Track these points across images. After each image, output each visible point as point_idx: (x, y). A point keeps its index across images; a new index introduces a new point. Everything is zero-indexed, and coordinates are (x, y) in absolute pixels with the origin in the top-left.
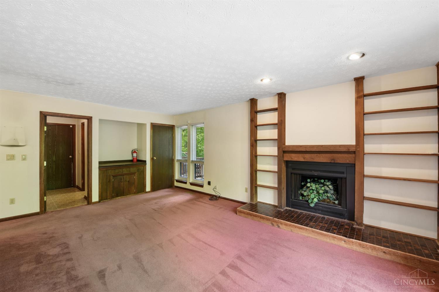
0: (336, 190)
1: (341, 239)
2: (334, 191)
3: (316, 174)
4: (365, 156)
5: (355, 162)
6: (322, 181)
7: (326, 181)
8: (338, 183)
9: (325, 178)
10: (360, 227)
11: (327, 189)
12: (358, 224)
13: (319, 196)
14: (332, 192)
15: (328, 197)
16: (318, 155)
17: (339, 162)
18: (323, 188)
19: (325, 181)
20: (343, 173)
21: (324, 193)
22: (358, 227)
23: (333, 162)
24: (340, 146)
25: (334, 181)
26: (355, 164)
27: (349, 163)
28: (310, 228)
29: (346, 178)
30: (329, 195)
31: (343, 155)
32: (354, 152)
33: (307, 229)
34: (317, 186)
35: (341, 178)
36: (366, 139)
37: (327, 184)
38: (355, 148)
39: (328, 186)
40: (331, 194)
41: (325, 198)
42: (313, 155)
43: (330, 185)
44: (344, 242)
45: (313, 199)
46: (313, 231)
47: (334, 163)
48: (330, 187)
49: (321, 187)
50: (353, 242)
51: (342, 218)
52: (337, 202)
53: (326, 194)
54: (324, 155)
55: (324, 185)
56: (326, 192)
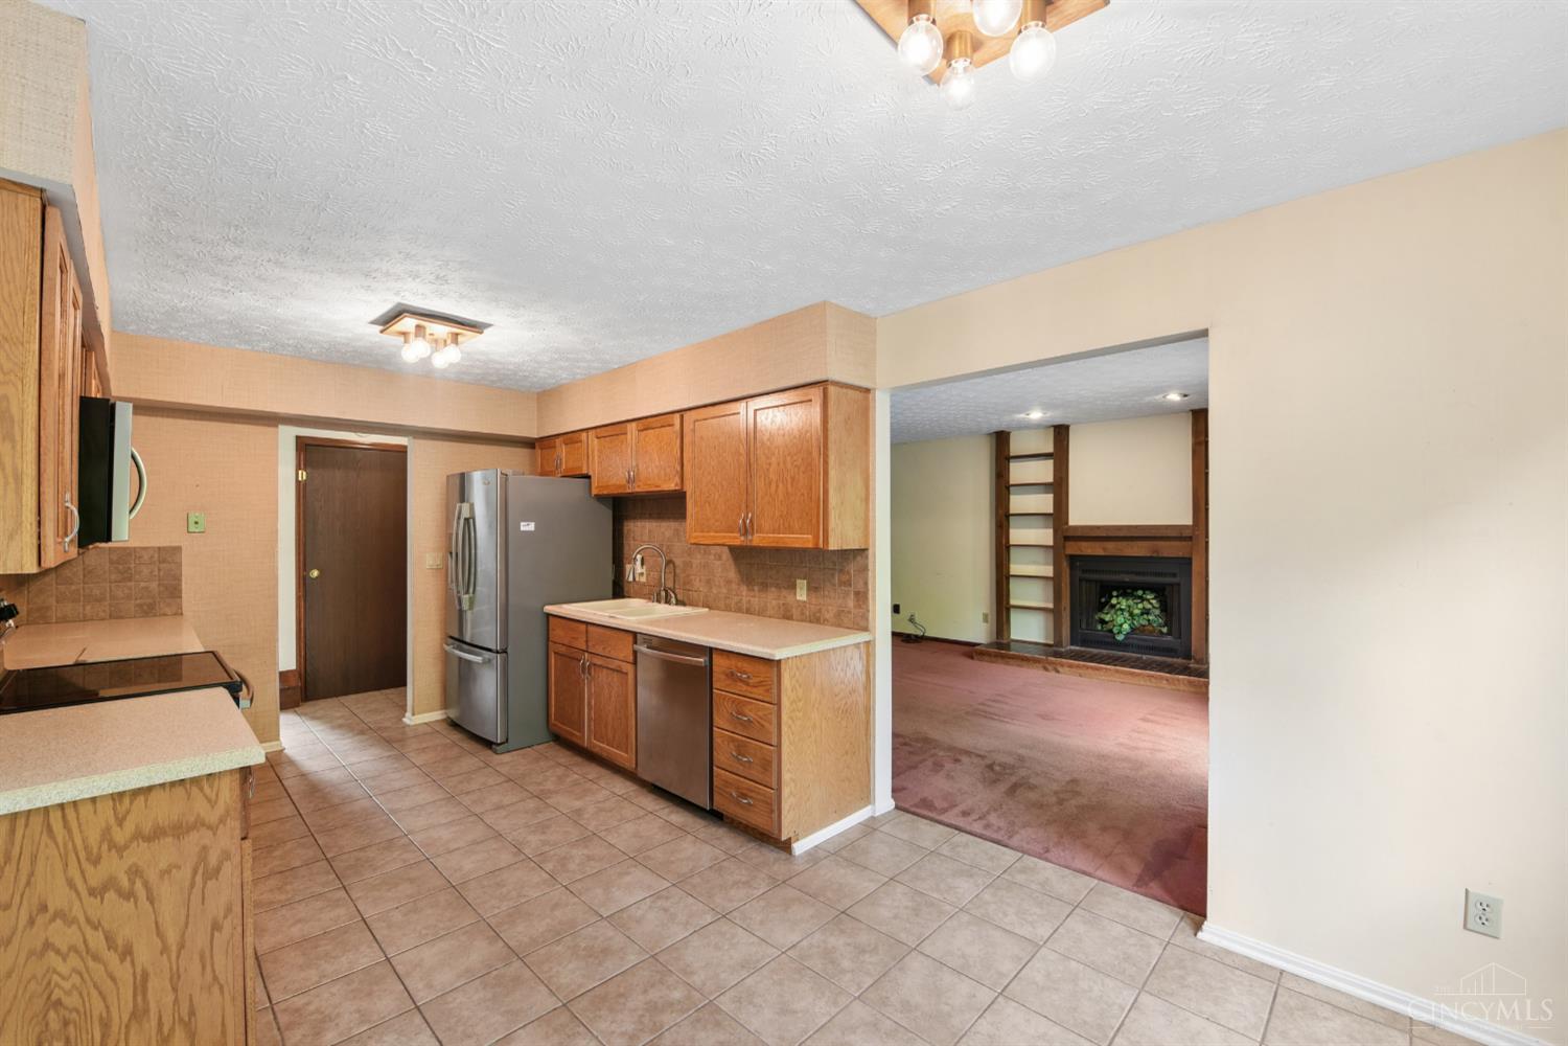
0: (1164, 607)
1: (1162, 678)
2: (1162, 611)
3: (1127, 578)
5: (1192, 554)
6: (1140, 593)
7: (1146, 592)
8: (1166, 593)
9: (1147, 588)
12: (1197, 662)
13: (1133, 619)
14: (1157, 612)
15: (1149, 621)
17: (1165, 555)
18: (1140, 606)
19: (1144, 594)
20: (1173, 575)
21: (1142, 614)
22: (1196, 666)
23: (1156, 554)
24: (1167, 527)
25: (1159, 592)
26: (1190, 559)
27: (1180, 556)
29: (1179, 585)
30: (1151, 618)
31: (1172, 543)
32: (1190, 538)
33: (1106, 669)
34: (1130, 602)
35: (1172, 585)
37: (1148, 597)
38: (1192, 531)
39: (1149, 601)
40: (1156, 616)
41: (1145, 622)
42: (1119, 543)
43: (1154, 599)
44: (1165, 682)
45: (1121, 626)
46: (1117, 671)
48: (1155, 602)
49: (1137, 604)
50: (1178, 680)
51: (1173, 657)
52: (1165, 630)
53: (1145, 616)
54: (1140, 543)
55: (1142, 599)
56: (1146, 612)
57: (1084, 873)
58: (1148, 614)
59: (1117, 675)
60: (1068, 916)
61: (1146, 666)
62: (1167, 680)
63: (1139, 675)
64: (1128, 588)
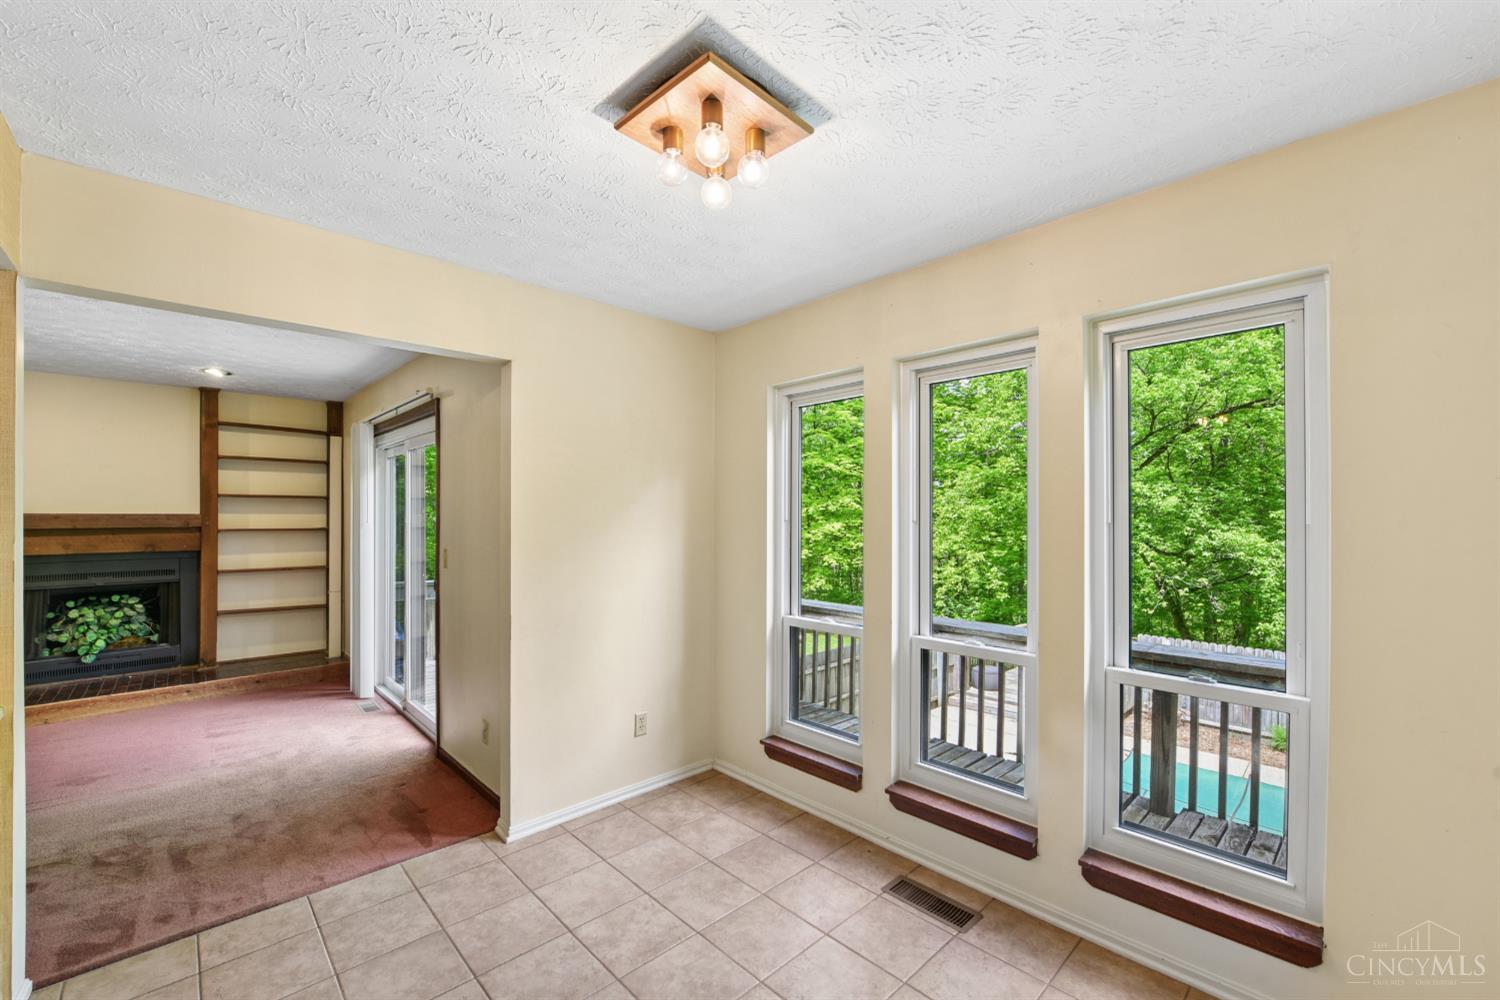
0: (153, 613)
1: (180, 691)
2: (148, 616)
3: (99, 582)
4: (219, 535)
5: (201, 546)
6: (115, 598)
7: (126, 596)
8: (158, 595)
9: (123, 591)
10: (210, 668)
11: (131, 613)
12: (206, 664)
13: (109, 633)
14: (143, 618)
15: (131, 630)
16: (111, 536)
17: (164, 549)
18: (118, 614)
19: (122, 598)
20: (172, 572)
21: (121, 624)
22: (206, 668)
23: (150, 549)
24: (168, 517)
25: (148, 594)
26: (199, 553)
27: (189, 549)
28: (105, 696)
29: (178, 583)
30: (134, 627)
31: (173, 535)
32: (199, 529)
33: (95, 702)
34: (101, 612)
35: (168, 584)
36: (222, 505)
37: (131, 602)
38: (200, 521)
39: (132, 607)
40: (141, 624)
41: (126, 634)
42: (92, 537)
43: (137, 603)
44: (186, 694)
45: (92, 644)
46: (112, 700)
47: (153, 553)
48: (140, 607)
49: (113, 613)
50: (204, 687)
51: (170, 667)
52: (155, 638)
53: (127, 626)
54: (126, 537)
55: (119, 606)
56: (127, 620)
57: (381, 868)
58: (129, 622)
59: (114, 705)
60: (424, 900)
61: (148, 684)
62: (188, 692)
63: (149, 695)
64: (92, 594)
